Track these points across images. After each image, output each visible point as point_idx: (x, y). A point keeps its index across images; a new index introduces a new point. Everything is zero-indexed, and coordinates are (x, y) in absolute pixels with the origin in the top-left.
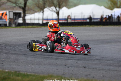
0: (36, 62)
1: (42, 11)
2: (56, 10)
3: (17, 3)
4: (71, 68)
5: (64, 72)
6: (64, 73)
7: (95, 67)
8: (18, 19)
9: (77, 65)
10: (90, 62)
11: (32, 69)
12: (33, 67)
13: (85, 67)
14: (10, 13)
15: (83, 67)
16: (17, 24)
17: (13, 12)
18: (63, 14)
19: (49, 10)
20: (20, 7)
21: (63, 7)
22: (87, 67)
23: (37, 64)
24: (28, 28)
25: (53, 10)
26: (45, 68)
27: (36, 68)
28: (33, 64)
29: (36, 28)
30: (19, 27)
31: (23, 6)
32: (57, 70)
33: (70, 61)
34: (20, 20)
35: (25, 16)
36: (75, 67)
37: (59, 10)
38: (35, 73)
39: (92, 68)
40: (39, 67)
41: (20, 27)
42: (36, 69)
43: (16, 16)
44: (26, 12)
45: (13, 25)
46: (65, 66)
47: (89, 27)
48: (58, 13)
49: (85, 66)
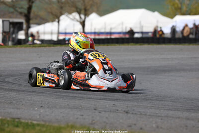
0: (47, 103)
1: (57, 20)
2: (80, 17)
3: (16, 7)
4: (104, 113)
5: (94, 120)
6: (94, 122)
7: (144, 112)
8: (17, 32)
9: (114, 108)
10: (136, 104)
11: (40, 115)
12: (42, 111)
13: (127, 112)
14: (5, 22)
15: (125, 111)
16: (16, 41)
17: (9, 21)
18: (92, 25)
19: (69, 17)
20: (21, 13)
21: (91, 13)
22: (131, 113)
23: (48, 107)
24: (34, 48)
25: (75, 18)
26: (61, 113)
27: (48, 113)
28: (42, 107)
29: (48, 48)
30: (19, 46)
31: (26, 12)
32: (81, 117)
33: (102, 102)
34: (21, 34)
35: (29, 27)
36: (110, 112)
37: (85, 18)
38: (45, 121)
39: (139, 113)
40: (53, 112)
41: (21, 46)
42: (47, 115)
43: (14, 27)
44: (31, 22)
45: (10, 43)
46: (95, 109)
47: (134, 46)
48: (83, 24)
49: (127, 110)
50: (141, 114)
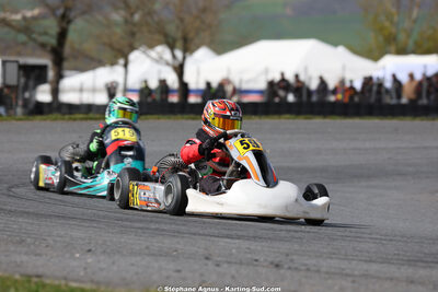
0: (100, 242)
1: (122, 61)
2: (174, 56)
4: (226, 265)
7: (314, 265)
8: (35, 88)
9: (249, 256)
11: (85, 269)
12: (90, 261)
13: (277, 266)
14: (8, 65)
16: (31, 106)
17: (17, 62)
18: (198, 73)
19: (149, 56)
20: (42, 46)
22: (286, 266)
23: (104, 252)
25: (161, 58)
26: (132, 265)
28: (90, 251)
30: (38, 117)
31: (53, 42)
32: (177, 274)
33: (222, 242)
34: (44, 92)
35: (60, 76)
36: (241, 264)
37: (184, 59)
38: (97, 283)
39: (304, 268)
40: (114, 263)
41: (44, 117)
42: (102, 269)
43: (27, 76)
44: (65, 64)
46: (207, 258)
48: (180, 71)
49: (276, 260)
50: (308, 270)
